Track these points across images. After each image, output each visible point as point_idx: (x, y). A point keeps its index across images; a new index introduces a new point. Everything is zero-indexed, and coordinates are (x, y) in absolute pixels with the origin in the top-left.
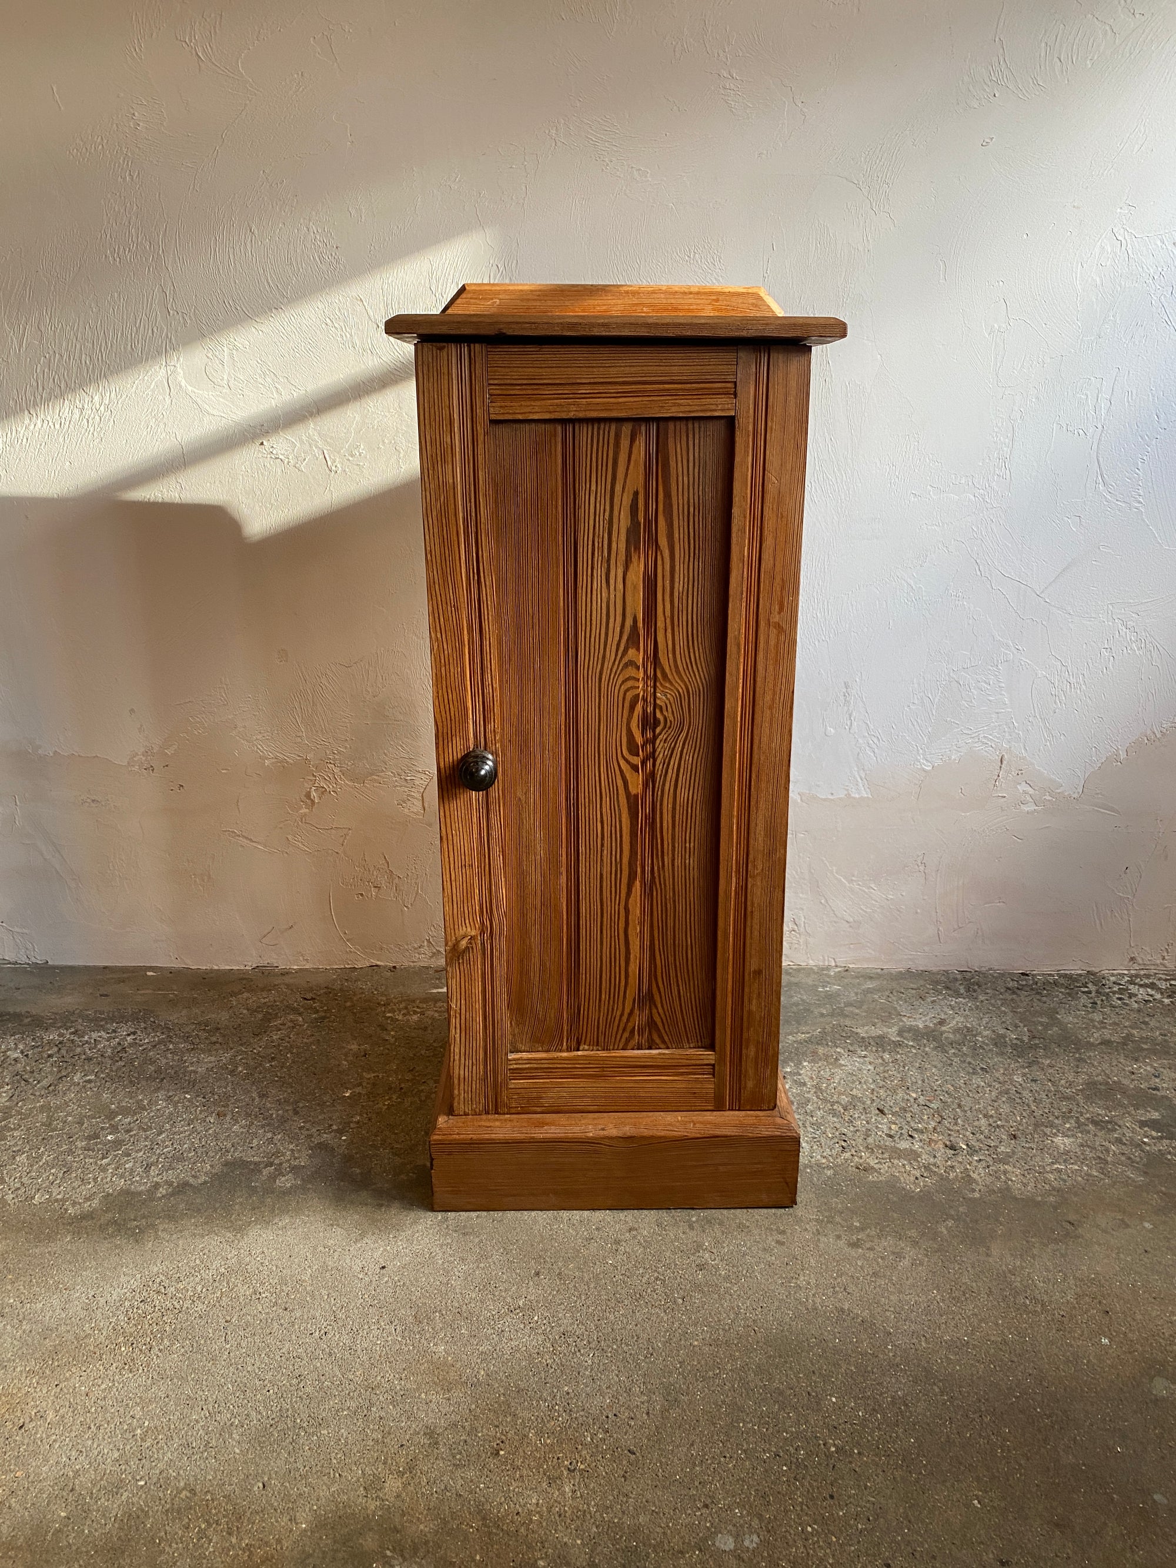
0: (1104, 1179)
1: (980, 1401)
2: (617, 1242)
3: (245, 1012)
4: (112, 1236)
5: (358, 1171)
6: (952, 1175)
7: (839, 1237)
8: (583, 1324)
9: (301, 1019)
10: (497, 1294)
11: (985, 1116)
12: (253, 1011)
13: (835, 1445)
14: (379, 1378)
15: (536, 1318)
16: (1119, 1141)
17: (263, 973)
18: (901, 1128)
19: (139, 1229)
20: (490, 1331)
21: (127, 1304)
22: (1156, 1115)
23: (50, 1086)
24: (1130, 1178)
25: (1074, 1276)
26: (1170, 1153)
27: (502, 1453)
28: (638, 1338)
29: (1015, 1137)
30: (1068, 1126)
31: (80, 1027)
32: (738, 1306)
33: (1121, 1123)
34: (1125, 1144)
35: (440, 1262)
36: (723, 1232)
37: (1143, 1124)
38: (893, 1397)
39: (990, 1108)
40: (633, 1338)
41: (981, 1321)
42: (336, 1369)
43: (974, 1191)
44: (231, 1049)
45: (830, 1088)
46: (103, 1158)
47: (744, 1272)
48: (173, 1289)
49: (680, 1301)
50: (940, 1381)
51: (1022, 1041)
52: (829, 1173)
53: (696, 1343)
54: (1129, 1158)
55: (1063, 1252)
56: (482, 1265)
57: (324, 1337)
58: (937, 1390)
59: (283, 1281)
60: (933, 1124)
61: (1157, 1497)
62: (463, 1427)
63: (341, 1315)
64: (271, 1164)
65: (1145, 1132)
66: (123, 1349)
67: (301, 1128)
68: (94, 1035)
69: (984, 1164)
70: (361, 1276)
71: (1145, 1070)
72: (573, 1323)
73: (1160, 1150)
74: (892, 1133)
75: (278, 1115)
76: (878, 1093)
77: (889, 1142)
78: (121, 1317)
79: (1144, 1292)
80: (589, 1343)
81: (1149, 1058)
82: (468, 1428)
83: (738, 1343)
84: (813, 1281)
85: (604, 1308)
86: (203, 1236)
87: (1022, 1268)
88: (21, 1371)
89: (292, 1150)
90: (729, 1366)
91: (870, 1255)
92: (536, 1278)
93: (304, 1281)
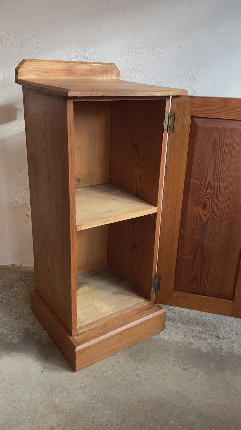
1: (216, 424)
2: (113, 366)
3: (7, 280)
5: (37, 338)
6: (217, 347)
7: (180, 367)
8: (100, 394)
9: (24, 284)
11: (230, 326)
12: (9, 280)
14: (38, 409)
15: (86, 391)
17: (13, 267)
18: (203, 330)
20: (72, 395)
28: (116, 399)
29: (237, 334)
32: (147, 389)
36: (145, 364)
38: (190, 422)
39: (231, 324)
40: (114, 399)
41: (219, 397)
42: (25, 405)
43: (222, 352)
44: (2, 293)
45: (183, 315)
47: (150, 378)
50: (205, 417)
52: (179, 344)
57: (23, 394)
58: (203, 420)
59: (12, 375)
60: (213, 328)
62: (61, 426)
63: (28, 387)
64: (11, 334)
67: (21, 322)
69: (227, 343)
70: (35, 374)
72: (97, 393)
74: (200, 331)
75: (14, 318)
76: (197, 317)
77: (199, 335)
80: (101, 400)
82: (63, 427)
84: (170, 382)
85: (107, 388)
87: (234, 379)
89: (18, 330)
90: (142, 410)
91: (189, 373)
92: (87, 377)
93: (18, 375)
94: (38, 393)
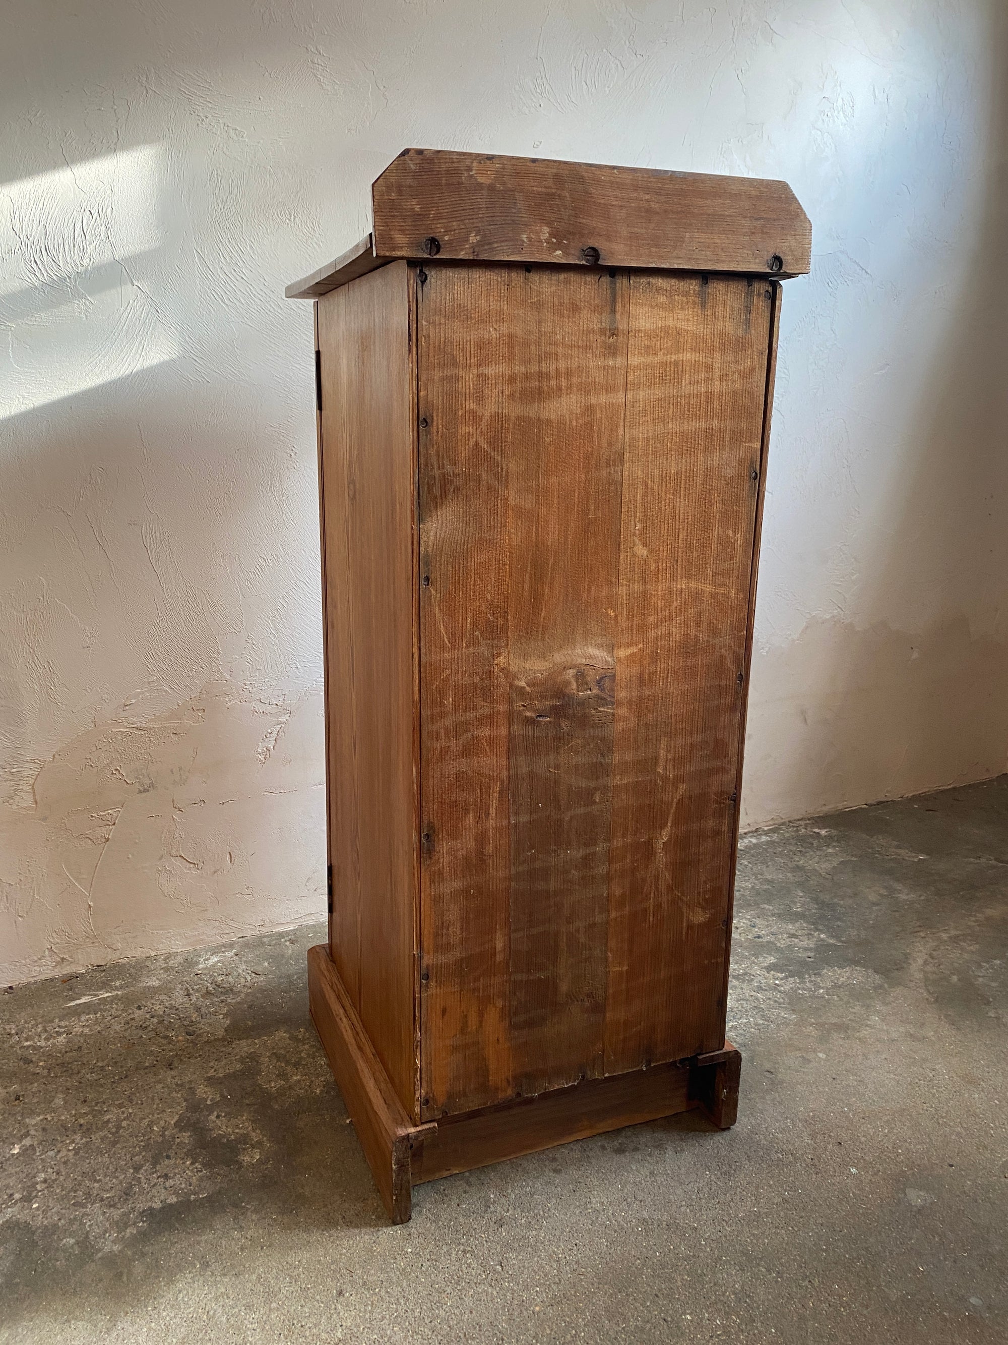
0: (768, 1026)
1: (801, 1267)
8: (417, 1334)
10: (307, 1333)
16: (760, 989)
22: (772, 960)
24: (785, 1018)
25: (799, 1118)
26: (799, 988)
28: (480, 1327)
32: (554, 1252)
33: (752, 972)
35: (224, 1319)
36: (501, 1179)
37: (769, 969)
38: (734, 1293)
40: (475, 1328)
41: (757, 1188)
47: (542, 1213)
49: (499, 1268)
50: (761, 1259)
53: (537, 1308)
54: (776, 1001)
55: (778, 1099)
56: (274, 1305)
58: (764, 1270)
61: (973, 1300)
65: (773, 975)
71: (744, 923)
73: (792, 988)
79: (853, 1115)
81: (740, 912)
83: (575, 1292)
85: (429, 1305)
87: (759, 1125)
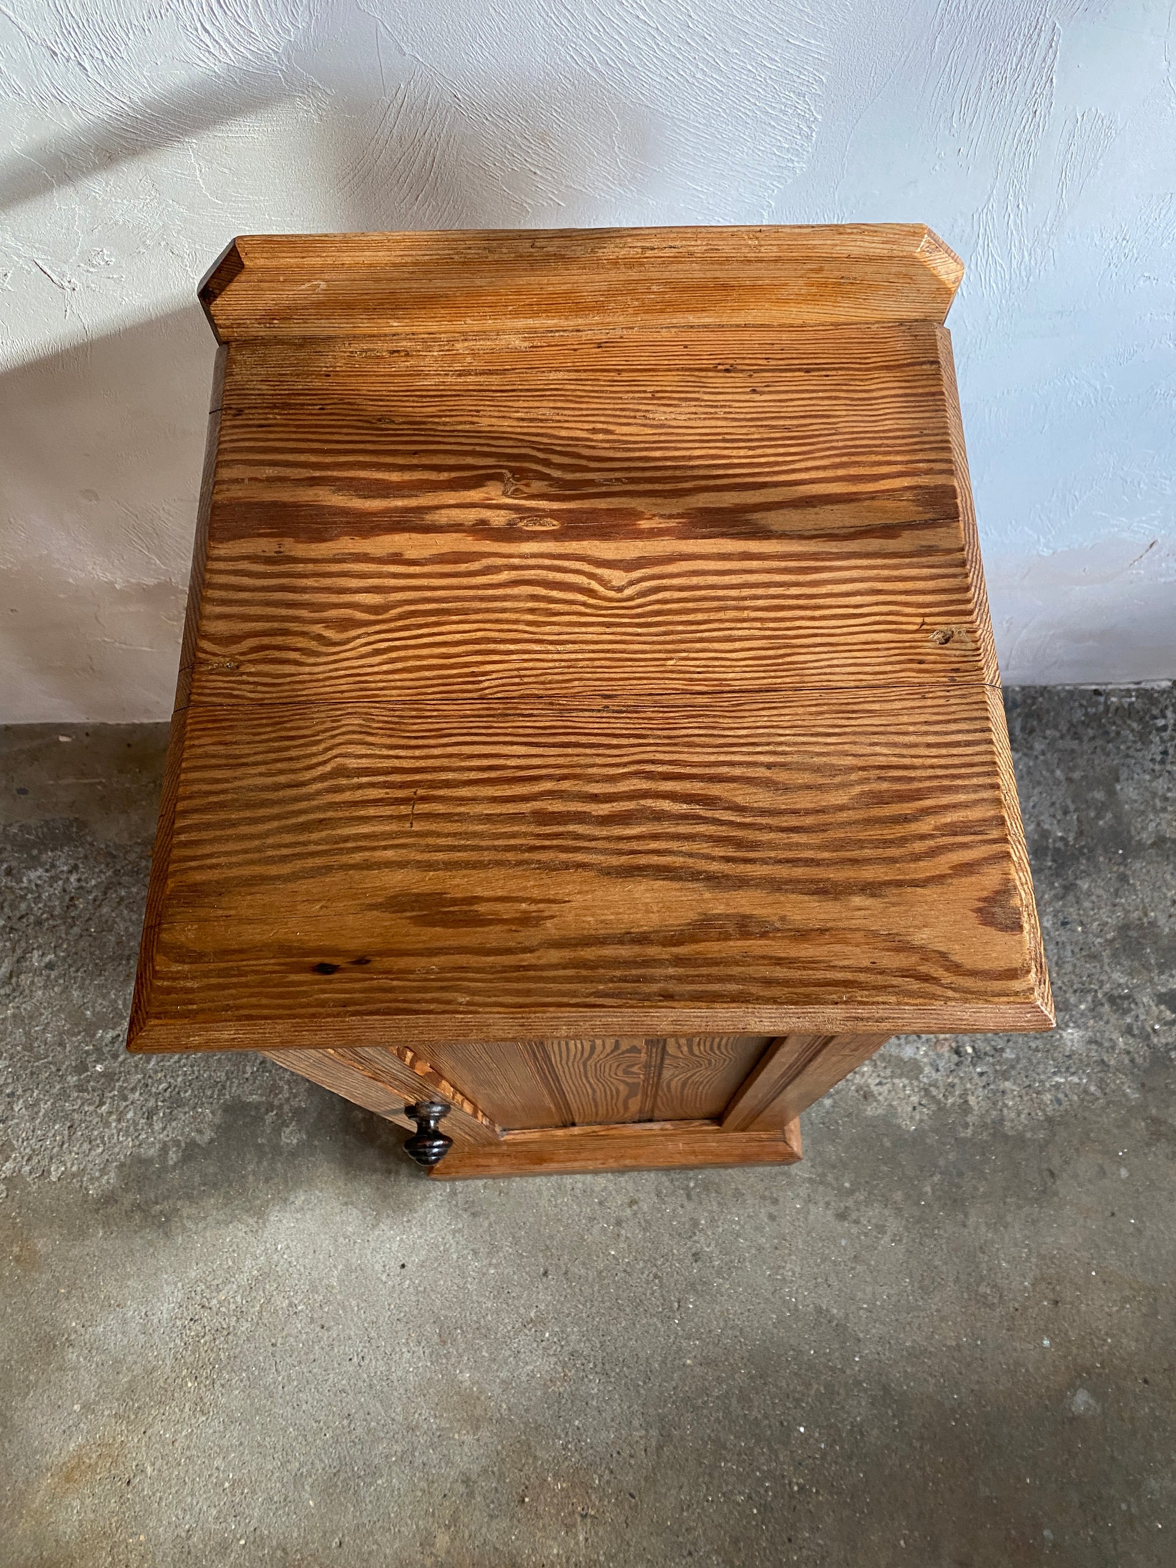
0: (1099, 1098)
1: (925, 1426)
2: (619, 1223)
4: (141, 1228)
6: (950, 1101)
7: (828, 1205)
8: (589, 1341)
10: (510, 1302)
13: (798, 1484)
14: (416, 1416)
15: (547, 1335)
16: (1129, 1031)
19: (165, 1217)
20: (508, 1353)
21: (179, 1323)
23: (11, 977)
27: (527, 1500)
28: (638, 1358)
30: (1083, 1007)
31: (14, 864)
32: (728, 1310)
33: (1139, 997)
34: (1134, 1036)
36: (719, 1204)
37: (1161, 999)
38: (852, 1424)
40: (633, 1358)
41: (942, 1319)
42: (378, 1405)
46: (102, 1104)
47: (736, 1261)
48: (215, 1301)
49: (676, 1306)
50: (895, 1402)
51: (1066, 844)
53: (688, 1362)
54: (1132, 1061)
55: (1035, 1216)
57: (362, 1363)
58: (891, 1414)
59: (314, 1289)
61: (1047, 1533)
62: (493, 1472)
63: (373, 1334)
64: (272, 1108)
65: (1160, 1012)
66: (190, 1385)
68: (33, 875)
69: (984, 1080)
70: (384, 1278)
72: (580, 1341)
73: (1167, 1044)
78: (178, 1341)
80: (595, 1366)
82: (497, 1473)
84: (798, 1269)
85: (608, 1318)
86: (227, 1225)
87: (993, 1242)
88: (109, 1415)
90: (716, 1392)
91: (854, 1230)
92: (544, 1279)
93: (333, 1287)
94: (407, 1356)
